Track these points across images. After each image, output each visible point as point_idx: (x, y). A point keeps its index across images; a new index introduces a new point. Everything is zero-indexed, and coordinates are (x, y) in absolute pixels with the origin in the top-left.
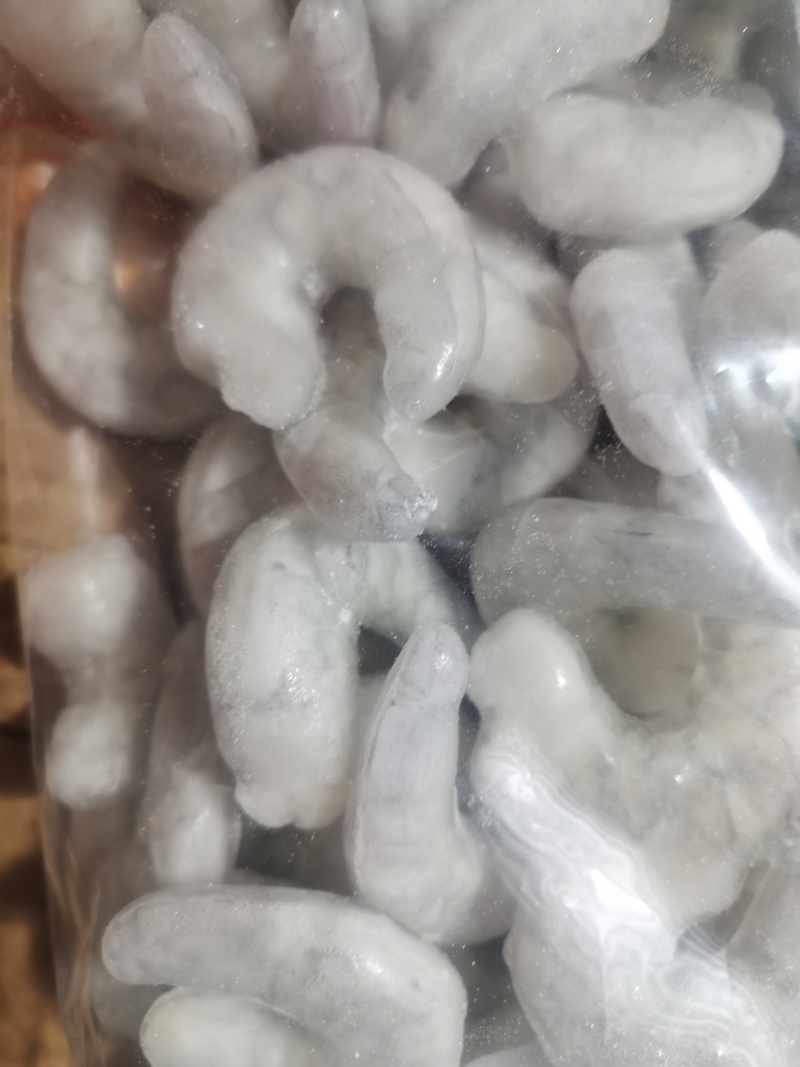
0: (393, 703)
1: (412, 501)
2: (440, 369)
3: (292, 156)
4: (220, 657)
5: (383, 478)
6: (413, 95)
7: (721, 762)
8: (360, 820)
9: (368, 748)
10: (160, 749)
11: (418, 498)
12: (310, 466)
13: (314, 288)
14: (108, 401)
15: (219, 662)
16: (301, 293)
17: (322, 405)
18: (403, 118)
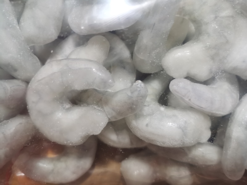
0: (190, 100)
1: (138, 87)
2: (100, 75)
3: (28, 107)
4: (170, 144)
5: (129, 94)
6: (16, 70)
7: (212, 16)
8: (214, 112)
9: (199, 108)
10: (184, 160)
11: (138, 85)
12: (120, 113)
13: (68, 106)
14: (86, 163)
15: (171, 144)
16: (68, 109)
17: (102, 108)
18: (21, 74)
